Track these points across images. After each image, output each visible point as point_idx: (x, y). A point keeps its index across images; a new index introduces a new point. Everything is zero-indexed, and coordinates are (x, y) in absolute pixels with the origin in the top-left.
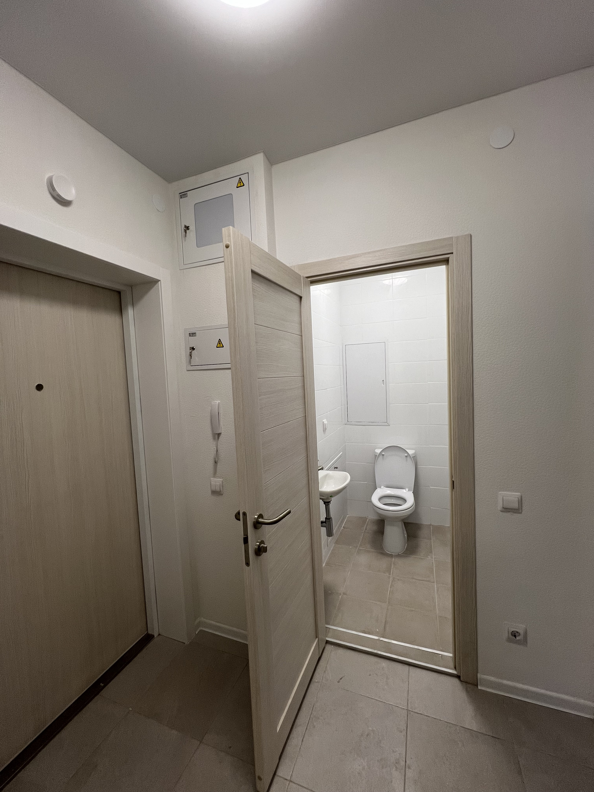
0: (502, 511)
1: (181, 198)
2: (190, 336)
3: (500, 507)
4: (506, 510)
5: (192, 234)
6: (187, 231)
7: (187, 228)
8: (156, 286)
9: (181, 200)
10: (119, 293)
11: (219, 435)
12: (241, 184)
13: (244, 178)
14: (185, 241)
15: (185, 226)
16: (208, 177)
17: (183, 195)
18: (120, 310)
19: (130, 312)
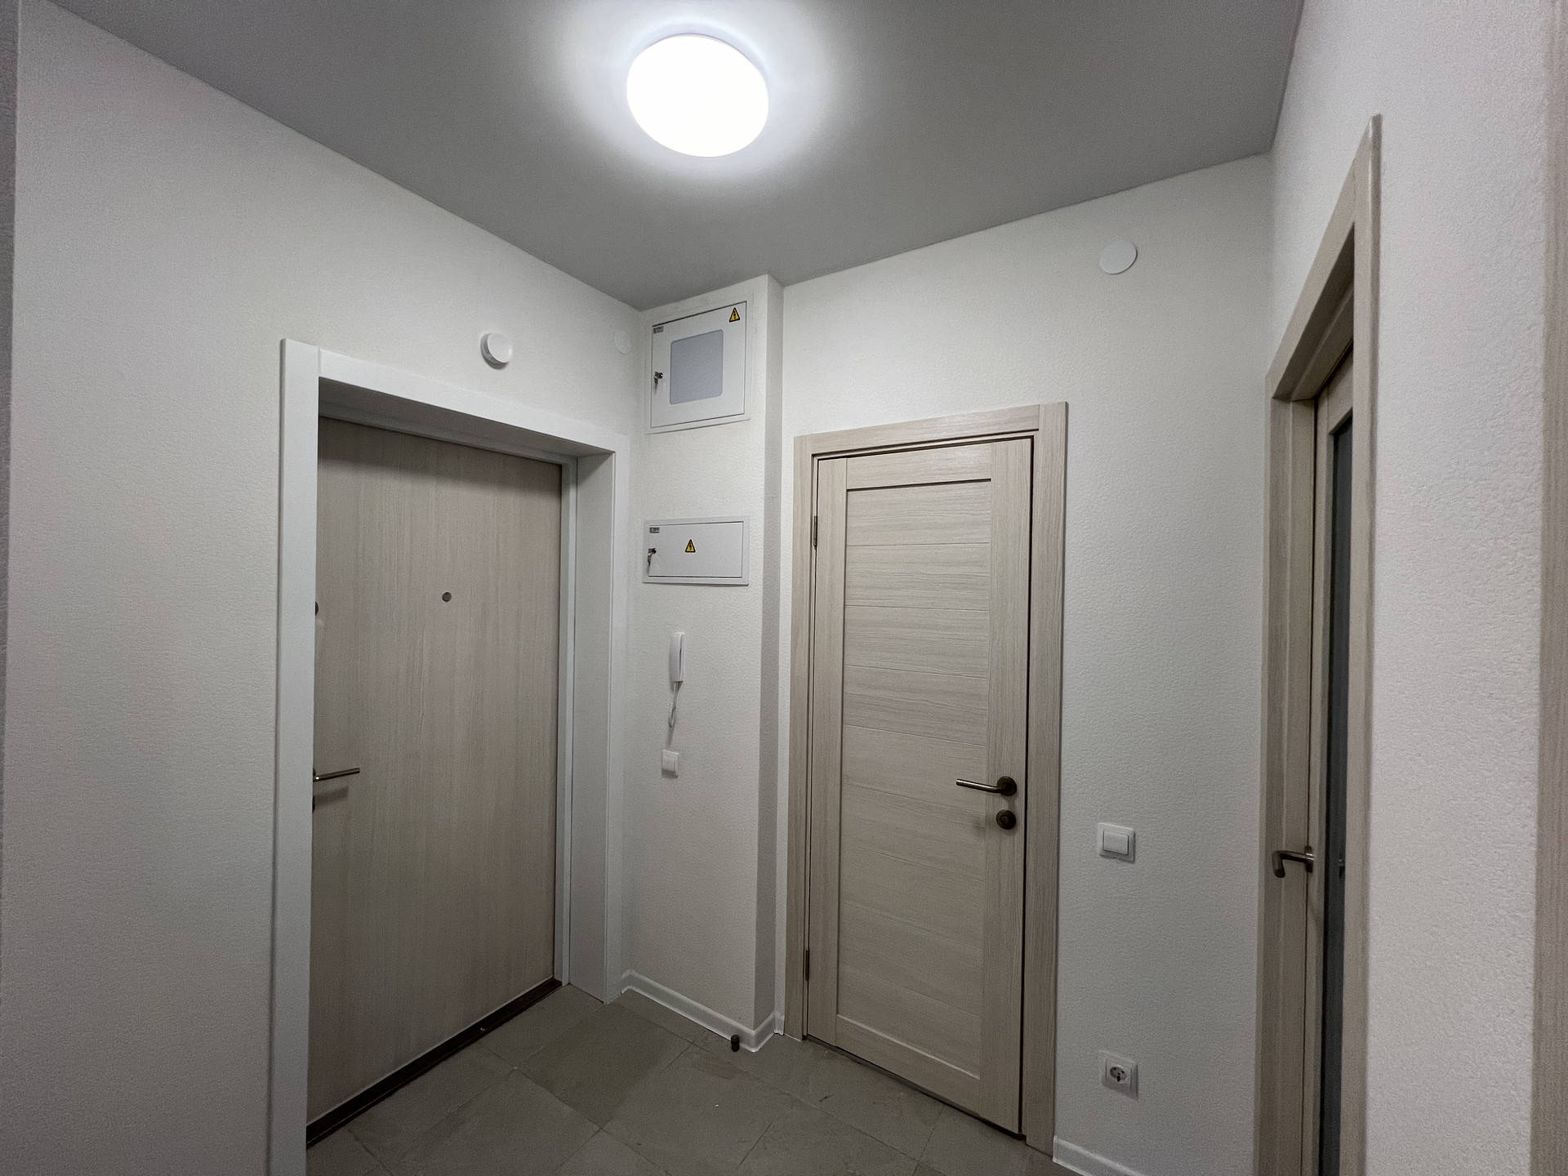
0: (1102, 856)
1: (655, 332)
2: (651, 532)
3: (1099, 849)
4: (1108, 854)
5: (664, 384)
6: (659, 380)
7: (659, 375)
8: (608, 461)
9: (654, 335)
10: (560, 466)
11: (679, 683)
12: (735, 317)
13: (740, 309)
14: (655, 393)
15: (657, 374)
16: (692, 304)
17: (658, 328)
18: (559, 491)
19: (572, 495)
